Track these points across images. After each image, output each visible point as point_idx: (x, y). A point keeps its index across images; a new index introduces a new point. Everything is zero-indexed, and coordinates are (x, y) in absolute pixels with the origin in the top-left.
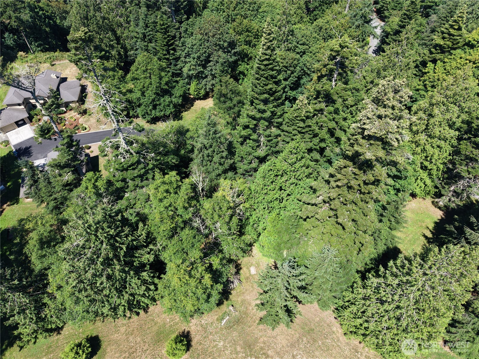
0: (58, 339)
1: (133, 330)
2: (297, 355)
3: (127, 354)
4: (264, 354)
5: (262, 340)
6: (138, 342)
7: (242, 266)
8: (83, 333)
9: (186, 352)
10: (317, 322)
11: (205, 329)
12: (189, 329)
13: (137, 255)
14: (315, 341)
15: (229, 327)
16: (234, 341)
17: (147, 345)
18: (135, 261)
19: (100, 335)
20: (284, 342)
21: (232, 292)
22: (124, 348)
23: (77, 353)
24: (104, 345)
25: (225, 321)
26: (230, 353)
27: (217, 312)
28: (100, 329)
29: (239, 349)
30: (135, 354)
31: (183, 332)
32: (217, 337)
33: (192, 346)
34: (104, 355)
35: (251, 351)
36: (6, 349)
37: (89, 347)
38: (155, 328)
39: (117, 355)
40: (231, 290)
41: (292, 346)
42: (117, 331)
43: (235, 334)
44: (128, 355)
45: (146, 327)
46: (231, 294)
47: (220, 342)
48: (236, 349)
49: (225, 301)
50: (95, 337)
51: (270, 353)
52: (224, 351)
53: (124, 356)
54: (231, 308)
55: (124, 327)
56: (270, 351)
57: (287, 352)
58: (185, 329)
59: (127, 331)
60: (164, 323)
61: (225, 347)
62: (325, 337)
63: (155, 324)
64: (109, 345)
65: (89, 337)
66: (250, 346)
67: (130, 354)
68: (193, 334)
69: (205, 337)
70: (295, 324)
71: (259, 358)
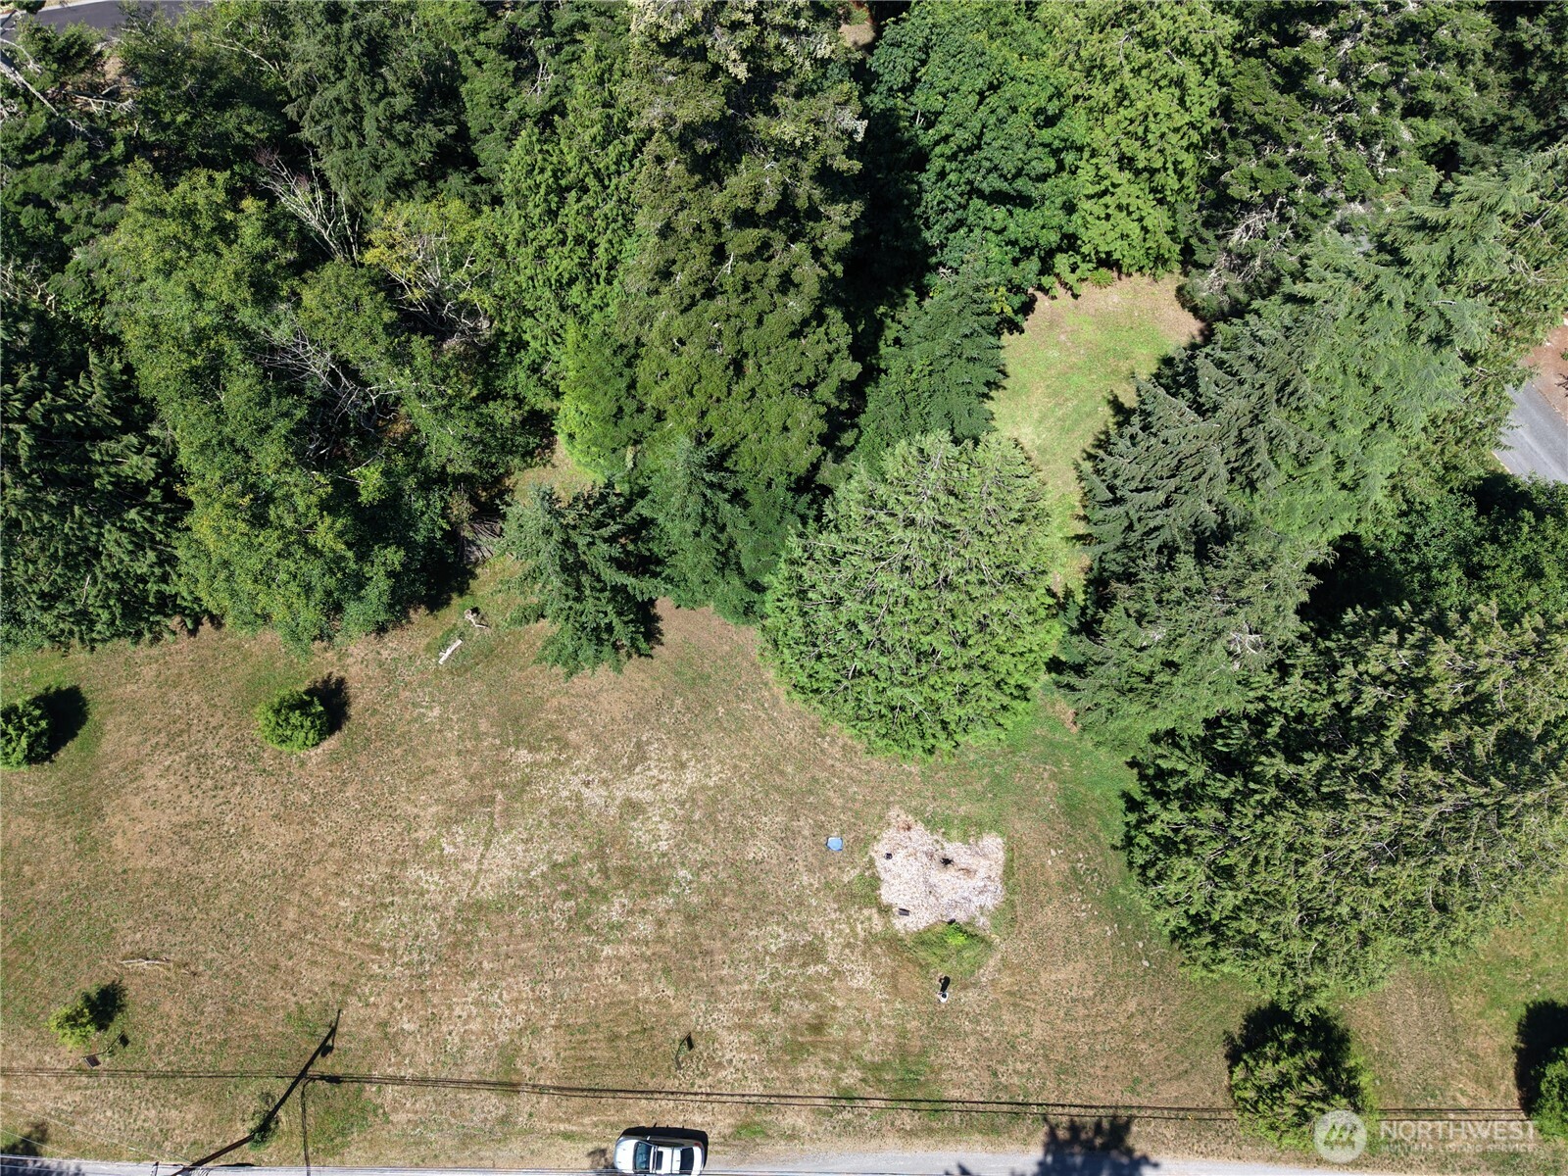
1: (180, 675)
2: (649, 743)
3: (163, 738)
4: (556, 739)
5: (554, 703)
6: (193, 705)
8: (32, 680)
9: (331, 732)
10: (722, 658)
11: (389, 673)
12: (342, 674)
13: (97, 457)
14: (707, 705)
15: (460, 667)
16: (473, 706)
17: (220, 714)
18: (99, 476)
19: (84, 688)
20: (618, 710)
21: (478, 571)
22: (155, 722)
24: (95, 715)
25: (449, 651)
26: (459, 736)
27: (427, 626)
28: (83, 669)
30: (185, 737)
31: (326, 682)
32: (422, 696)
33: (348, 718)
34: (99, 739)
35: (518, 733)
37: (41, 717)
38: (244, 670)
39: (134, 739)
40: (476, 564)
41: (641, 718)
42: (134, 677)
43: (477, 686)
44: (164, 741)
45: (219, 667)
46: (474, 576)
47: (432, 708)
48: (475, 726)
49: (454, 596)
50: (69, 690)
51: (572, 736)
52: (440, 731)
53: (154, 741)
54: (470, 617)
55: (154, 666)
56: (573, 732)
57: (623, 734)
58: (330, 674)
59: (162, 677)
60: (271, 657)
61: (444, 720)
62: (737, 696)
63: (244, 660)
64: (110, 712)
65: (52, 690)
66: (517, 719)
67: (172, 738)
68: (353, 687)
69: (389, 695)
70: (656, 663)
71: (539, 749)
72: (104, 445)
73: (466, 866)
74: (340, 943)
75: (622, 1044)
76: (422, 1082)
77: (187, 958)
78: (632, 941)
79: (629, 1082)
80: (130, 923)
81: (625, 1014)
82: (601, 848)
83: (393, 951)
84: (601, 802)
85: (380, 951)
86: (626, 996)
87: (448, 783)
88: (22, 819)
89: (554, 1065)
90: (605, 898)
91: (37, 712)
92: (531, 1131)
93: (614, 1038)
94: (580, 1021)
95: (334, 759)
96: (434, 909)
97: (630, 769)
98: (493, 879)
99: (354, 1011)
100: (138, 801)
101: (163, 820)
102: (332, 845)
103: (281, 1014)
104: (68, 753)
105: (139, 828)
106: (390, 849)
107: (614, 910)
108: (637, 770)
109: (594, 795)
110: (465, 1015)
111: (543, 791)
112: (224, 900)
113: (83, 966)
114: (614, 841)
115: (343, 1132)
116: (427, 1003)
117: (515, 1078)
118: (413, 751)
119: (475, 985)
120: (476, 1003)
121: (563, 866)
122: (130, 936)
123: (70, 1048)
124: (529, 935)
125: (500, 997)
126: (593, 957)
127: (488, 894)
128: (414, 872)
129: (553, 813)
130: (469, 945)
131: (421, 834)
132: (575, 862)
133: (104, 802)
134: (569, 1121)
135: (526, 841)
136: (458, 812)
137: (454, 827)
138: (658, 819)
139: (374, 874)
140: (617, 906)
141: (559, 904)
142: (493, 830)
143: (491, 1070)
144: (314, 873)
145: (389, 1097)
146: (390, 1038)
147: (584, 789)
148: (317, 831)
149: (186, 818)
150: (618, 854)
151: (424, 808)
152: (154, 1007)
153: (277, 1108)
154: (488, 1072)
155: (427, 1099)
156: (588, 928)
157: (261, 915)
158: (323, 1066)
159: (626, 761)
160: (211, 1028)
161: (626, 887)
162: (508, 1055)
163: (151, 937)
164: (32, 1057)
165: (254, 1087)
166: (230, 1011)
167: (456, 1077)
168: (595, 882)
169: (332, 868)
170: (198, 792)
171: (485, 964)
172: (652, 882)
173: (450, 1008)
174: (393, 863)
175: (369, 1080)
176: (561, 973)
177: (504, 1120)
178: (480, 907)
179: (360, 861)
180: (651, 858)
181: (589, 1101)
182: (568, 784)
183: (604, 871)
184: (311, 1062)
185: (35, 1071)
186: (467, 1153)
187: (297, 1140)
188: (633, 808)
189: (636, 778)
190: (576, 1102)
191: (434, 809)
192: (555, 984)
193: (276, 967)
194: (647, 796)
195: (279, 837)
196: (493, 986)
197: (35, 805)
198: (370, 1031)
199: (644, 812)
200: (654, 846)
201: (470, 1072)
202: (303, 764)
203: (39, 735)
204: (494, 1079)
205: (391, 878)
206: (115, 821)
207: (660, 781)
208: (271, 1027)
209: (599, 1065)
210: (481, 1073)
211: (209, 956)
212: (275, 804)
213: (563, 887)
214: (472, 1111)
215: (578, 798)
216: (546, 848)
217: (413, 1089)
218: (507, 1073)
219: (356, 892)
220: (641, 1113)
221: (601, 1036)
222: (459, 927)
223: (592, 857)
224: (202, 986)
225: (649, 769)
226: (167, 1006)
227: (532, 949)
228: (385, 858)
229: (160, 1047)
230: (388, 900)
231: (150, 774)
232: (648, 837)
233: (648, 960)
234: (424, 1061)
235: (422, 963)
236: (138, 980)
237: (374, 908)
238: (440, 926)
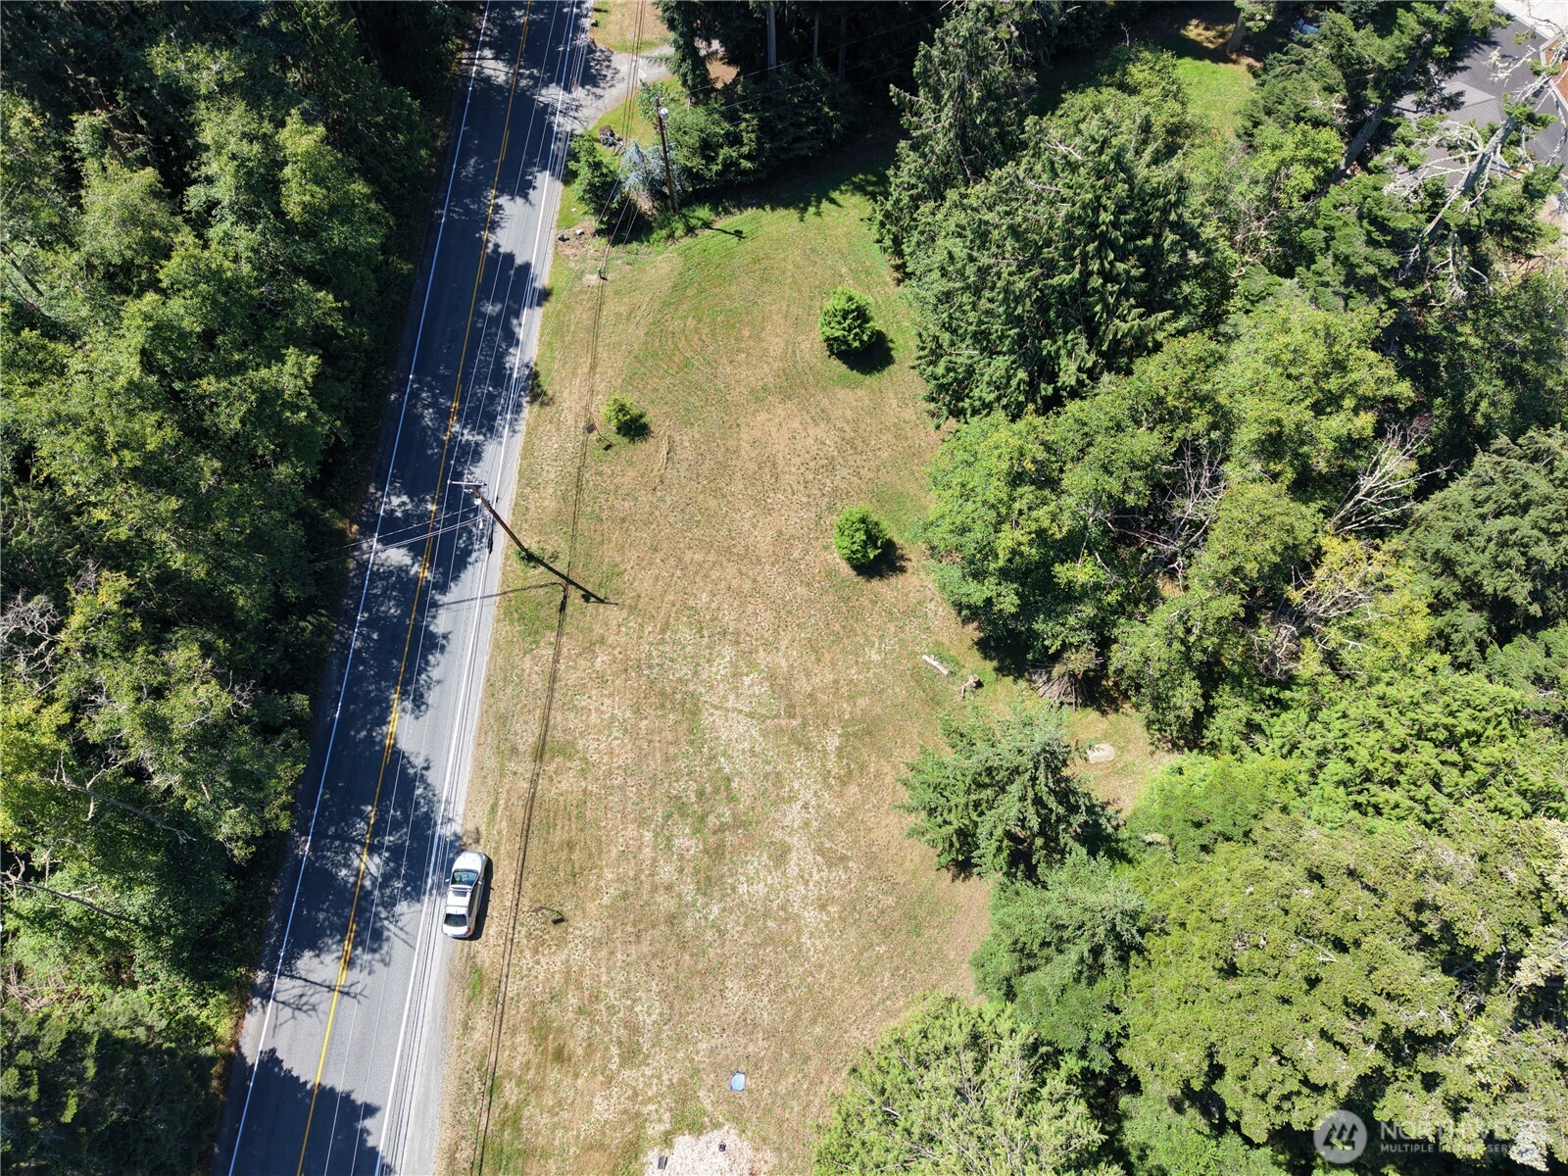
0: (886, 284)
1: (906, 439)
2: (846, 869)
3: (851, 434)
4: (850, 772)
5: (887, 769)
6: (879, 453)
7: (1112, 716)
8: (900, 329)
9: (855, 567)
10: (940, 950)
11: (911, 612)
12: (910, 570)
13: (1071, 337)
14: (886, 933)
15: (920, 676)
16: (883, 691)
17: (871, 475)
19: (893, 368)
20: (880, 835)
21: (1022, 684)
22: (863, 426)
23: (845, 314)
24: (872, 381)
25: (935, 663)
26: (852, 681)
27: (961, 641)
29: (862, 702)
30: (851, 452)
31: (902, 558)
32: (891, 643)
33: (868, 581)
34: (849, 387)
35: (855, 735)
36: (866, 193)
37: (862, 341)
38: (911, 488)
39: (849, 414)
40: (1030, 681)
41: (872, 860)
42: (903, 403)
43: (901, 692)
44: (847, 437)
46: (1017, 680)
47: (879, 652)
48: (862, 694)
49: (995, 663)
50: (891, 357)
51: (853, 789)
52: (857, 662)
53: (847, 428)
54: (972, 680)
56: (857, 789)
57: (855, 842)
58: (909, 560)
59: (903, 425)
61: (867, 666)
62: (898, 968)
64: (873, 391)
65: (891, 345)
66: (869, 733)
67: (851, 443)
68: (897, 581)
69: (890, 613)
70: (932, 874)
71: (840, 757)
72: (1083, 340)
73: (732, 697)
74: (672, 598)
75: (564, 855)
76: (553, 678)
77: (667, 482)
78: (655, 860)
79: (531, 863)
80: (697, 436)
81: (590, 856)
82: (744, 825)
83: (663, 642)
84: (787, 821)
85: (663, 631)
86: (606, 856)
87: (808, 674)
88: (783, 345)
89: (554, 790)
90: (696, 831)
91: (865, 338)
92: (502, 775)
93: (570, 846)
94: (588, 813)
95: (830, 573)
96: (696, 672)
97: (820, 850)
98: (718, 723)
99: (614, 615)
100: (795, 425)
101: (780, 447)
102: (755, 581)
103: (618, 559)
104: (838, 367)
105: (774, 430)
106: (749, 630)
107: (686, 842)
108: (818, 858)
109: (794, 814)
110: (604, 708)
111: (799, 764)
112: (712, 503)
113: (666, 409)
114: (749, 837)
115: (521, 618)
116: (616, 675)
117: (547, 757)
118: (838, 639)
119: (628, 714)
120: (613, 718)
121: (728, 788)
122: (685, 439)
123: (603, 412)
124: (667, 760)
125: (616, 738)
126: (643, 822)
127: (706, 719)
128: (728, 652)
129: (778, 774)
130: (663, 706)
131: (762, 654)
132: (732, 799)
133: (796, 401)
134: (506, 808)
135: (752, 751)
136: (780, 685)
137: (767, 684)
138: (769, 882)
139: (728, 619)
140: (688, 843)
141: (693, 786)
142: (763, 718)
143: (557, 735)
144: (731, 569)
145: (544, 652)
146: (589, 649)
147: (800, 803)
148: (767, 567)
149: (781, 463)
150: (736, 842)
151: (786, 656)
152: (630, 463)
153: (546, 566)
154: (555, 733)
155: (538, 683)
156: (669, 816)
157: (698, 533)
158: (575, 595)
159: (827, 845)
160: (612, 508)
161: (706, 851)
162: (567, 750)
163: (685, 453)
164: (601, 387)
165: (564, 546)
166: (623, 520)
167: (554, 706)
168: (712, 820)
169: (735, 584)
170: (803, 469)
171: (645, 722)
172: (709, 878)
173: (611, 695)
174: (737, 633)
175: (559, 635)
176: (631, 792)
177: (514, 750)
178: (695, 713)
179: (739, 606)
180: (732, 876)
181: (520, 826)
182: (805, 787)
183: (721, 829)
184: (578, 587)
185: (592, 392)
186: (492, 721)
187: (519, 584)
188: (781, 855)
189: (810, 857)
190: (520, 814)
191: (784, 664)
192: (621, 788)
193: (656, 550)
194: (793, 870)
195: (763, 539)
196: (626, 730)
197: (794, 352)
198: (598, 630)
199: (777, 867)
200: (743, 879)
201: (557, 717)
202: (826, 548)
203: (846, 342)
204: (548, 739)
205: (725, 633)
206: (779, 411)
207: (806, 883)
208: (609, 553)
209: (548, 833)
210: (555, 727)
211: (668, 498)
212: (792, 531)
213: (709, 789)
214: (526, 722)
215: (792, 799)
216: (745, 770)
217: (548, 671)
218: (552, 749)
219: (714, 605)
220: (503, 876)
221: (573, 834)
222: (679, 696)
223: (734, 816)
224: (644, 497)
225: (819, 871)
226: (631, 473)
227: (655, 763)
228: (741, 626)
229: (601, 474)
230: (705, 633)
231: (819, 431)
232: (751, 872)
233: (636, 878)
234: (569, 677)
235: (650, 667)
236: (652, 449)
237: (699, 622)
238: (680, 679)
